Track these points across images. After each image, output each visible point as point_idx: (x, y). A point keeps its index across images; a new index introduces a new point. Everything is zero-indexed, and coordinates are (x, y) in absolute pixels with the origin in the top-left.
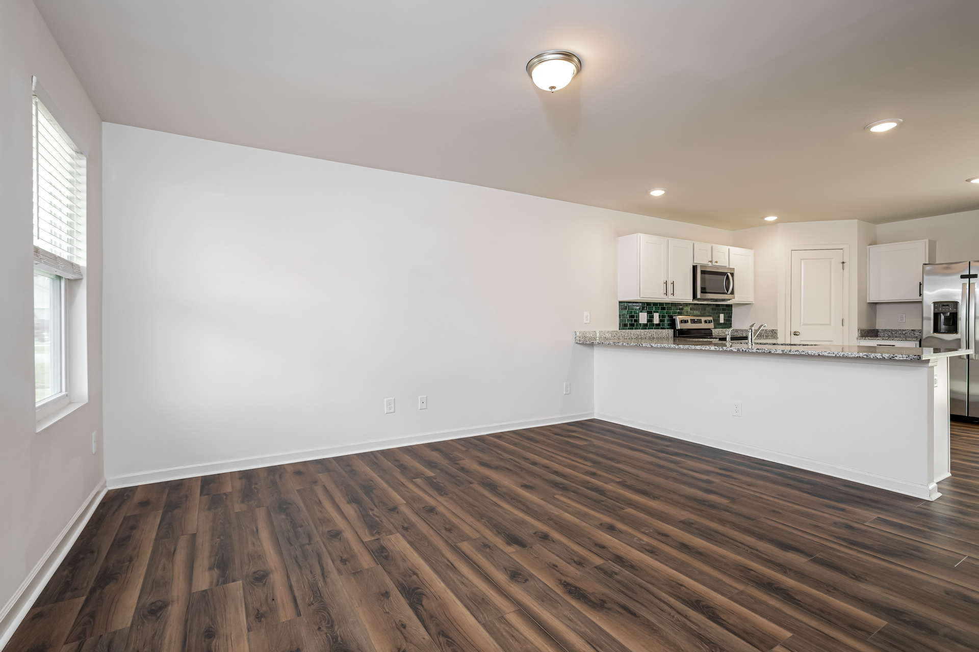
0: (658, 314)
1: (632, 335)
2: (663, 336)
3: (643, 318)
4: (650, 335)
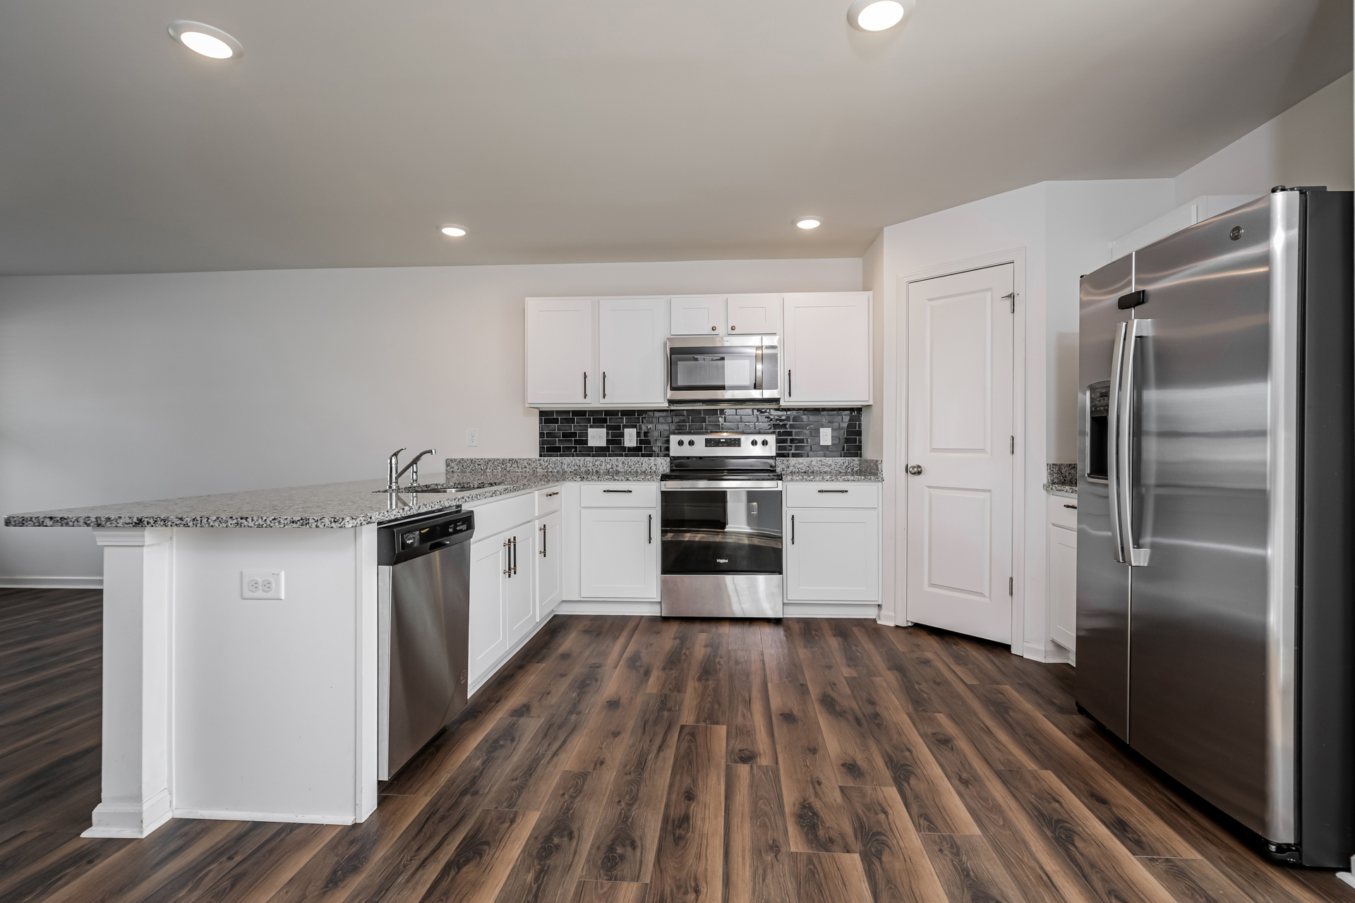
0: (634, 431)
1: (565, 467)
2: (643, 469)
3: (597, 437)
4: (609, 466)
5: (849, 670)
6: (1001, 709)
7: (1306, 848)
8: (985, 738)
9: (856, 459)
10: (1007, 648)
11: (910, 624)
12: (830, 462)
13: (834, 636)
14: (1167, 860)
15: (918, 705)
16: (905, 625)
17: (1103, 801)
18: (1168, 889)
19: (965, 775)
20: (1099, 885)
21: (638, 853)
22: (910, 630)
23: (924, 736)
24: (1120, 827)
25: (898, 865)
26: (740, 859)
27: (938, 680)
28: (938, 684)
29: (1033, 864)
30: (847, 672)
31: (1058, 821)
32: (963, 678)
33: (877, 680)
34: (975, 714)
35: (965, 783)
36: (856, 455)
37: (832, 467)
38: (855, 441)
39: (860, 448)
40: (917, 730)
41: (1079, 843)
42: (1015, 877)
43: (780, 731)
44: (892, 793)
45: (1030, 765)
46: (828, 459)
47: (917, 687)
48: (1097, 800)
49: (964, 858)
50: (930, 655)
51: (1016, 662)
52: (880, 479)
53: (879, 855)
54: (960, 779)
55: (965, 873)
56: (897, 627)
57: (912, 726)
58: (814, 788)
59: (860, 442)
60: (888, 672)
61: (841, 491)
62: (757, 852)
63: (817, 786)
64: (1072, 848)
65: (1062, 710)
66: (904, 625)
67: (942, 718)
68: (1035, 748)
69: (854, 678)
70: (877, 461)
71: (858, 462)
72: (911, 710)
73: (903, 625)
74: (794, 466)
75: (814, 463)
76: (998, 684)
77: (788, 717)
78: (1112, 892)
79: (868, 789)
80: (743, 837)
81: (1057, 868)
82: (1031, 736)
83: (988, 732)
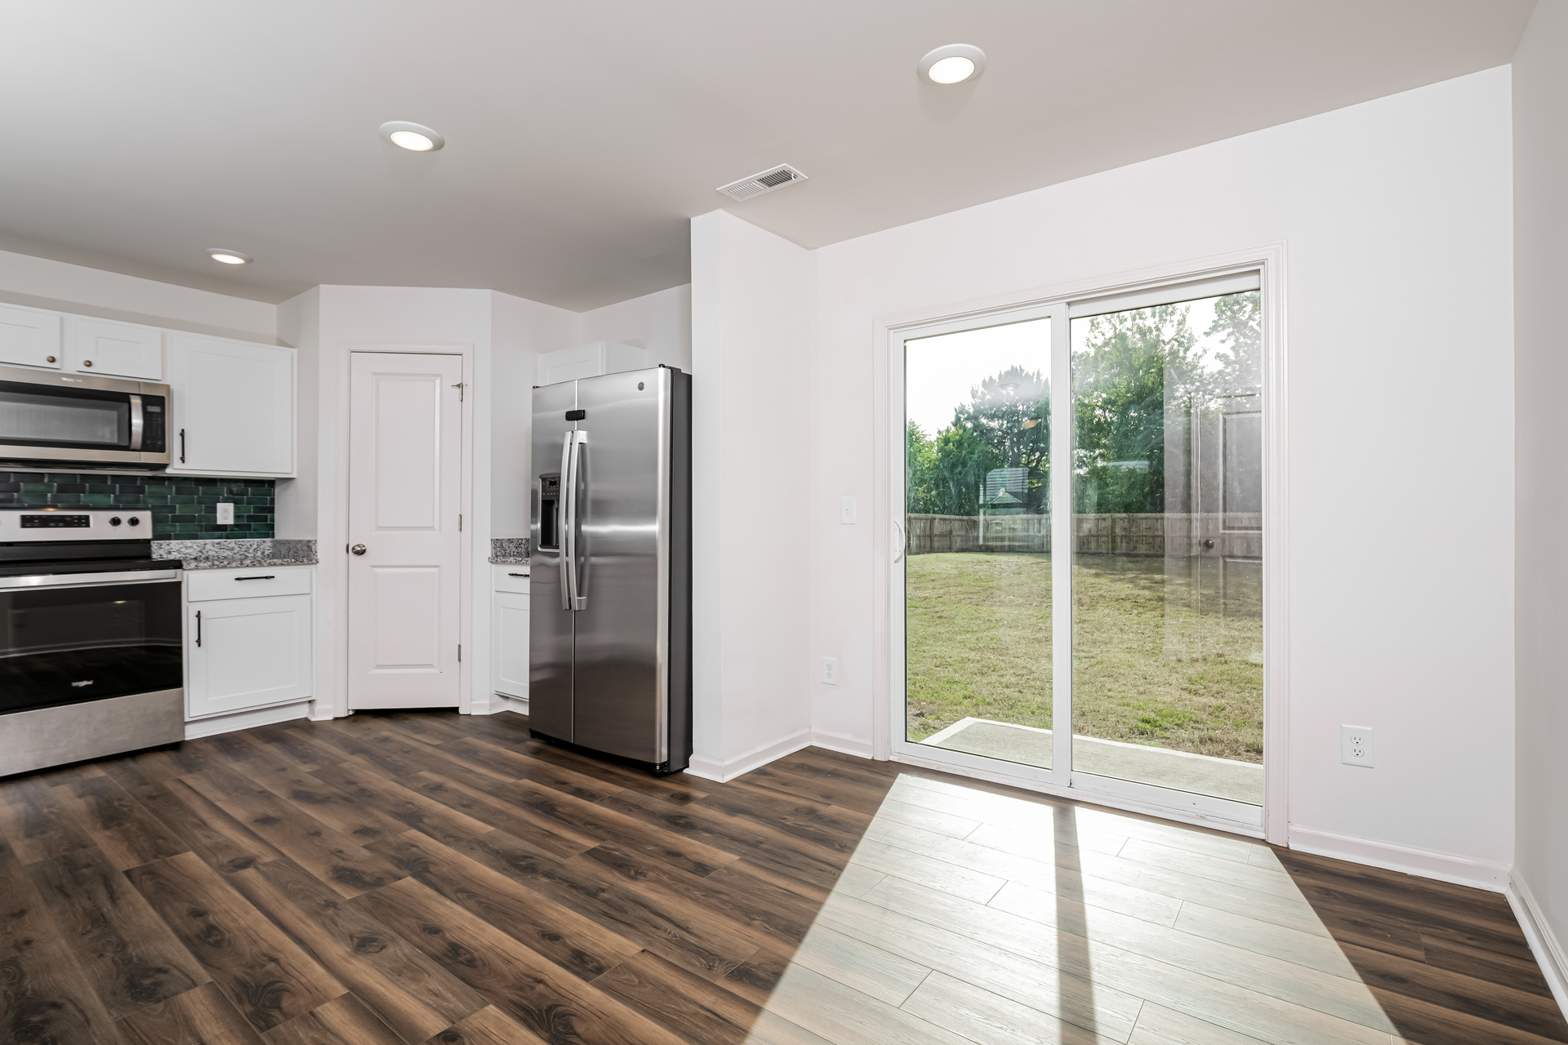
5: (307, 766)
6: (471, 754)
7: (672, 763)
8: (468, 775)
9: (268, 540)
10: (454, 711)
11: (351, 713)
12: (233, 545)
13: (267, 743)
14: (609, 797)
15: (399, 772)
16: (346, 715)
17: (565, 783)
18: (613, 810)
19: (465, 802)
20: (578, 823)
21: (175, 972)
22: (351, 719)
23: (417, 790)
24: (580, 792)
25: (445, 869)
26: (301, 925)
27: (406, 750)
28: (408, 752)
29: (537, 830)
30: (306, 768)
31: (542, 803)
32: (427, 742)
33: (345, 765)
34: (453, 763)
35: (468, 806)
36: (267, 536)
37: (236, 551)
38: (265, 519)
39: (272, 527)
40: (409, 788)
41: (559, 809)
42: (529, 841)
43: (264, 833)
44: (413, 833)
45: (511, 780)
46: (229, 540)
47: (388, 759)
48: (561, 784)
49: (491, 846)
50: (386, 734)
51: (467, 719)
52: (314, 561)
53: (427, 870)
54: (463, 806)
55: (496, 853)
56: (336, 719)
57: (402, 787)
58: (339, 856)
59: (273, 520)
60: (352, 756)
61: (266, 578)
62: (314, 914)
63: (340, 854)
64: (556, 813)
65: (518, 741)
66: (343, 714)
67: (425, 774)
68: (508, 769)
69: (319, 771)
70: (309, 541)
71: (270, 544)
72: (394, 777)
73: (343, 716)
74: (179, 551)
75: (209, 547)
76: (459, 738)
77: (265, 821)
78: (586, 823)
79: (391, 839)
80: (291, 912)
81: (551, 826)
82: (502, 764)
83: (469, 771)
